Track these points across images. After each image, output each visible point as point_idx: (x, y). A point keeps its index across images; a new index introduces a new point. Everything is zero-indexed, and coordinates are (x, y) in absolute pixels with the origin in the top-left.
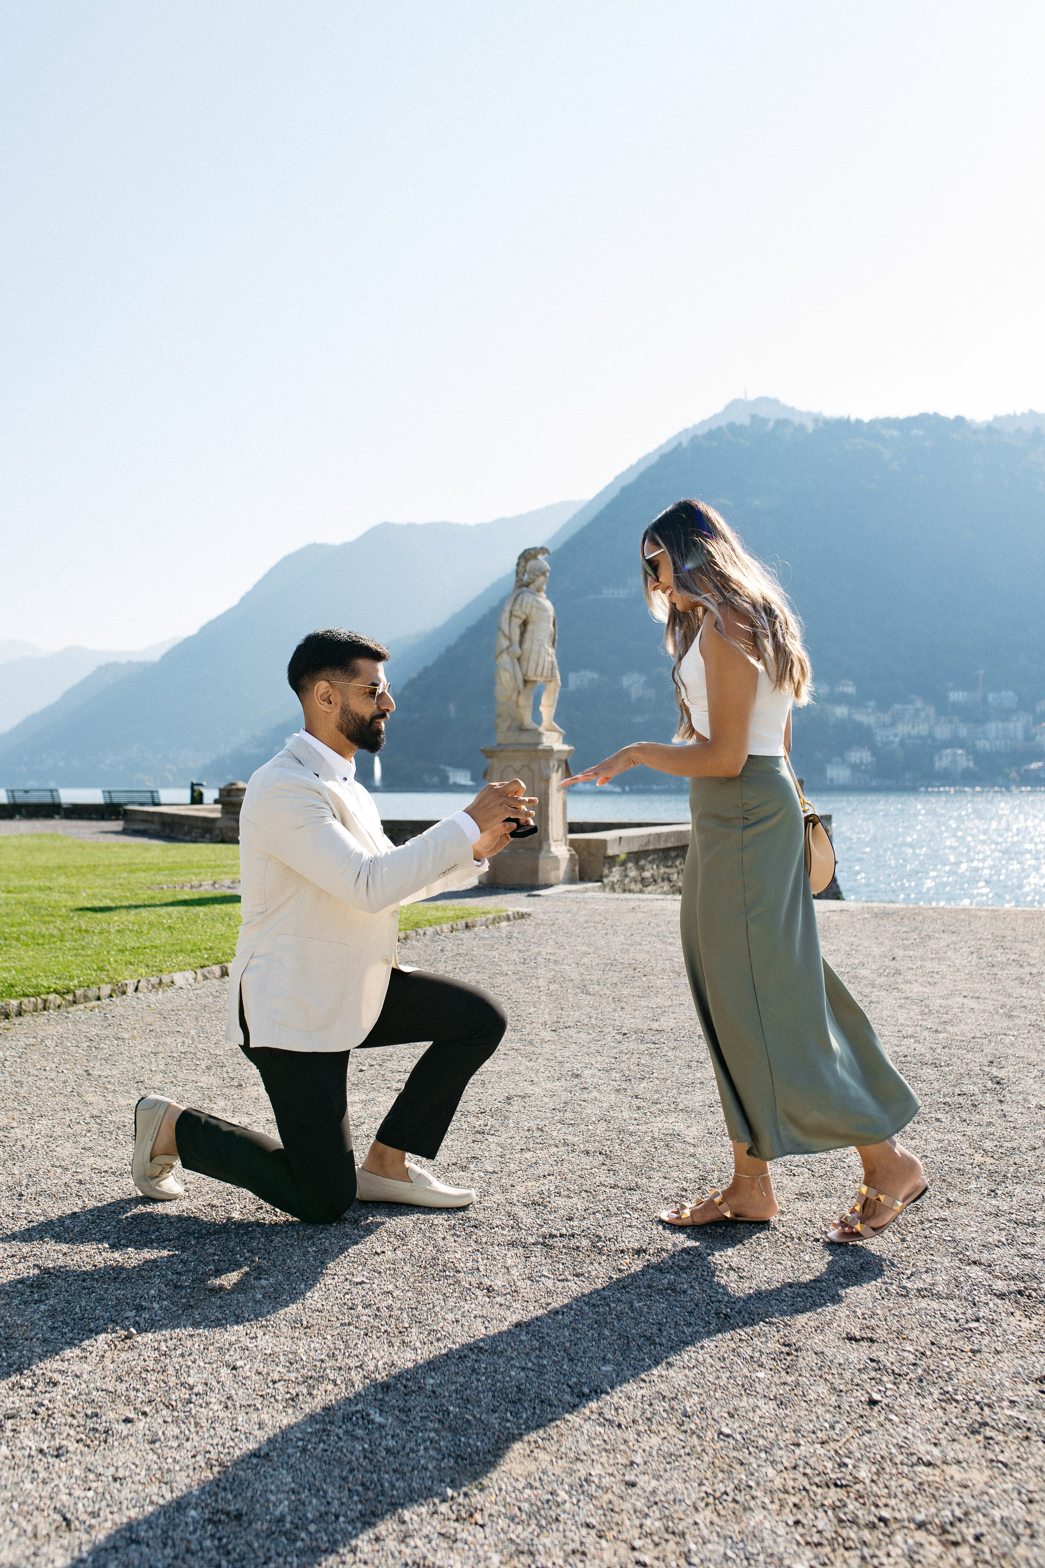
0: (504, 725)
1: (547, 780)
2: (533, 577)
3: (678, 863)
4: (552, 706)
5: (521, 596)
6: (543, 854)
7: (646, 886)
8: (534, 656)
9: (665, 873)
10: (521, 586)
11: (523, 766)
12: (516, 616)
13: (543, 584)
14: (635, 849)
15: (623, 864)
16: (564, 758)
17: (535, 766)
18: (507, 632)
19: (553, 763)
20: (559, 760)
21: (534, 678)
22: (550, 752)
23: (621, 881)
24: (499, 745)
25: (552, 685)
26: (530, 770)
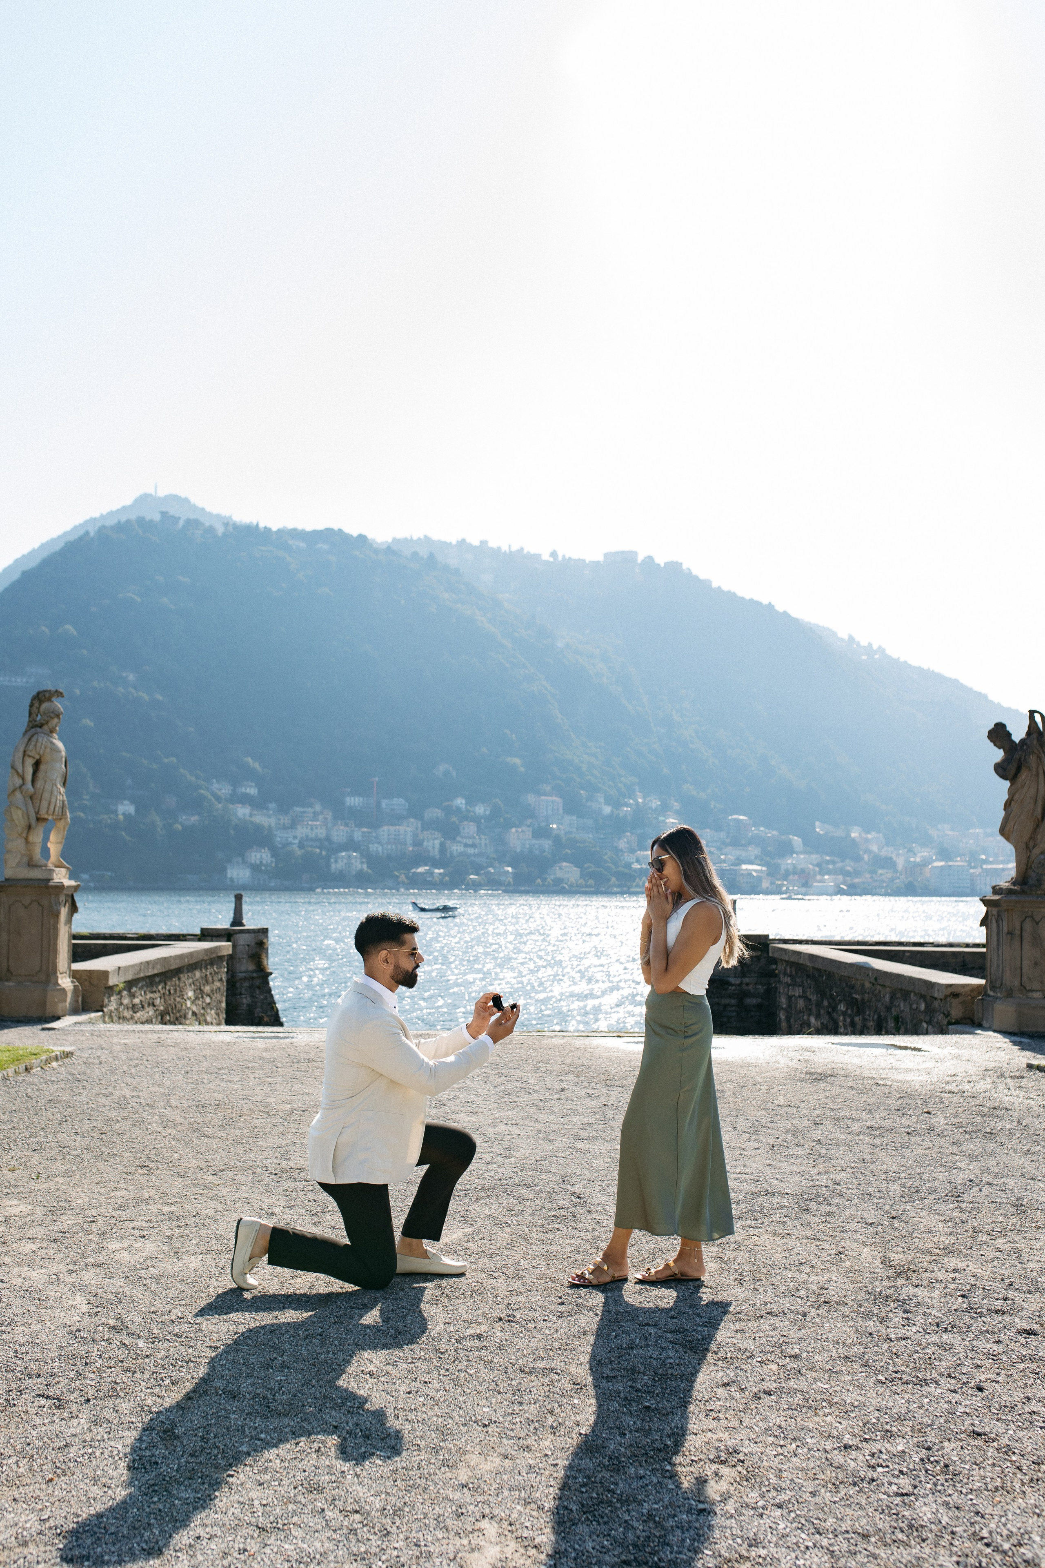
0: (13, 861)
1: (57, 915)
2: (46, 718)
3: (160, 987)
4: (61, 843)
5: (36, 736)
6: (51, 985)
7: (135, 1013)
8: (46, 795)
9: (150, 998)
10: (32, 727)
11: (32, 901)
12: (29, 756)
13: (56, 726)
14: (129, 977)
15: (120, 993)
16: (70, 893)
17: (45, 903)
18: (20, 771)
19: (62, 898)
20: (67, 895)
21: (46, 816)
22: (60, 887)
23: (117, 1009)
24: (7, 880)
25: (63, 822)
26: (39, 904)
